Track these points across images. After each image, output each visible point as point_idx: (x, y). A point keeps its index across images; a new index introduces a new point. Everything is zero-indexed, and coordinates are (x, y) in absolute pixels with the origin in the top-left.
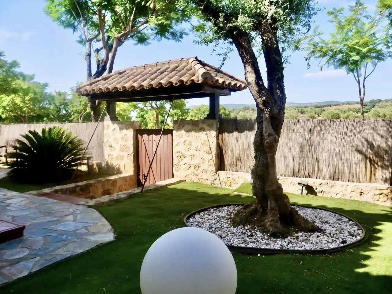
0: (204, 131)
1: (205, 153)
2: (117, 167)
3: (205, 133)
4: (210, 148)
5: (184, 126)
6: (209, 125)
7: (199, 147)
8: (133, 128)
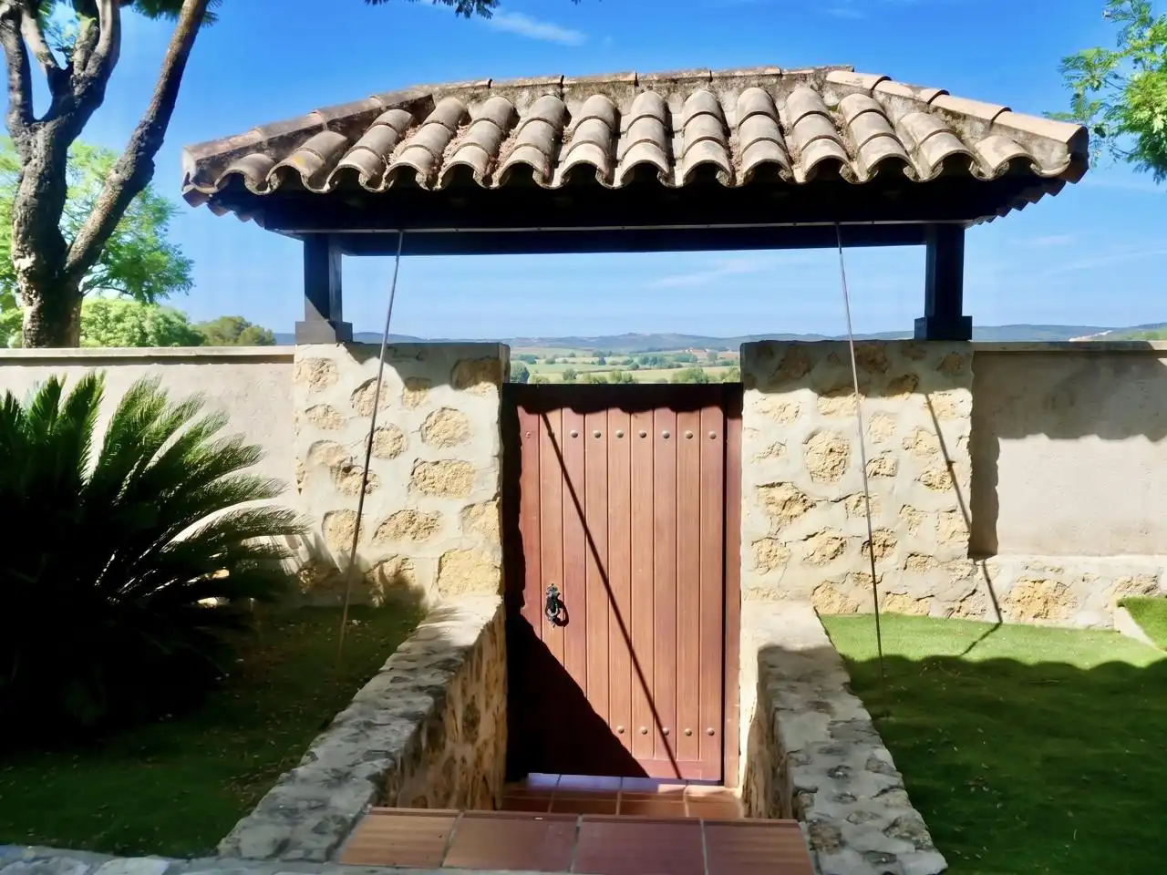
0: (915, 388)
1: (921, 485)
2: (389, 569)
3: (919, 398)
4: (950, 463)
5: (809, 370)
6: (942, 367)
7: (889, 461)
8: (495, 380)
